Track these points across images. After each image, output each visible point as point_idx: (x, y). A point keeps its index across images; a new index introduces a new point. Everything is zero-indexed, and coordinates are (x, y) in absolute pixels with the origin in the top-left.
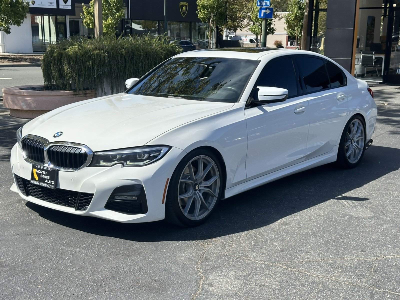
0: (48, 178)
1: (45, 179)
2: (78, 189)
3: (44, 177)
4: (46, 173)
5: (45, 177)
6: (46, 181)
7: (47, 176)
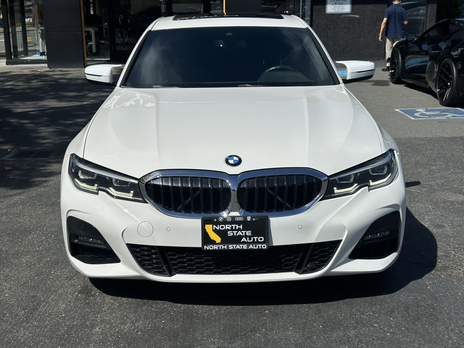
0: (249, 233)
1: (241, 237)
2: (312, 239)
3: (238, 234)
4: (241, 227)
5: (240, 233)
6: (244, 239)
7: (244, 232)
